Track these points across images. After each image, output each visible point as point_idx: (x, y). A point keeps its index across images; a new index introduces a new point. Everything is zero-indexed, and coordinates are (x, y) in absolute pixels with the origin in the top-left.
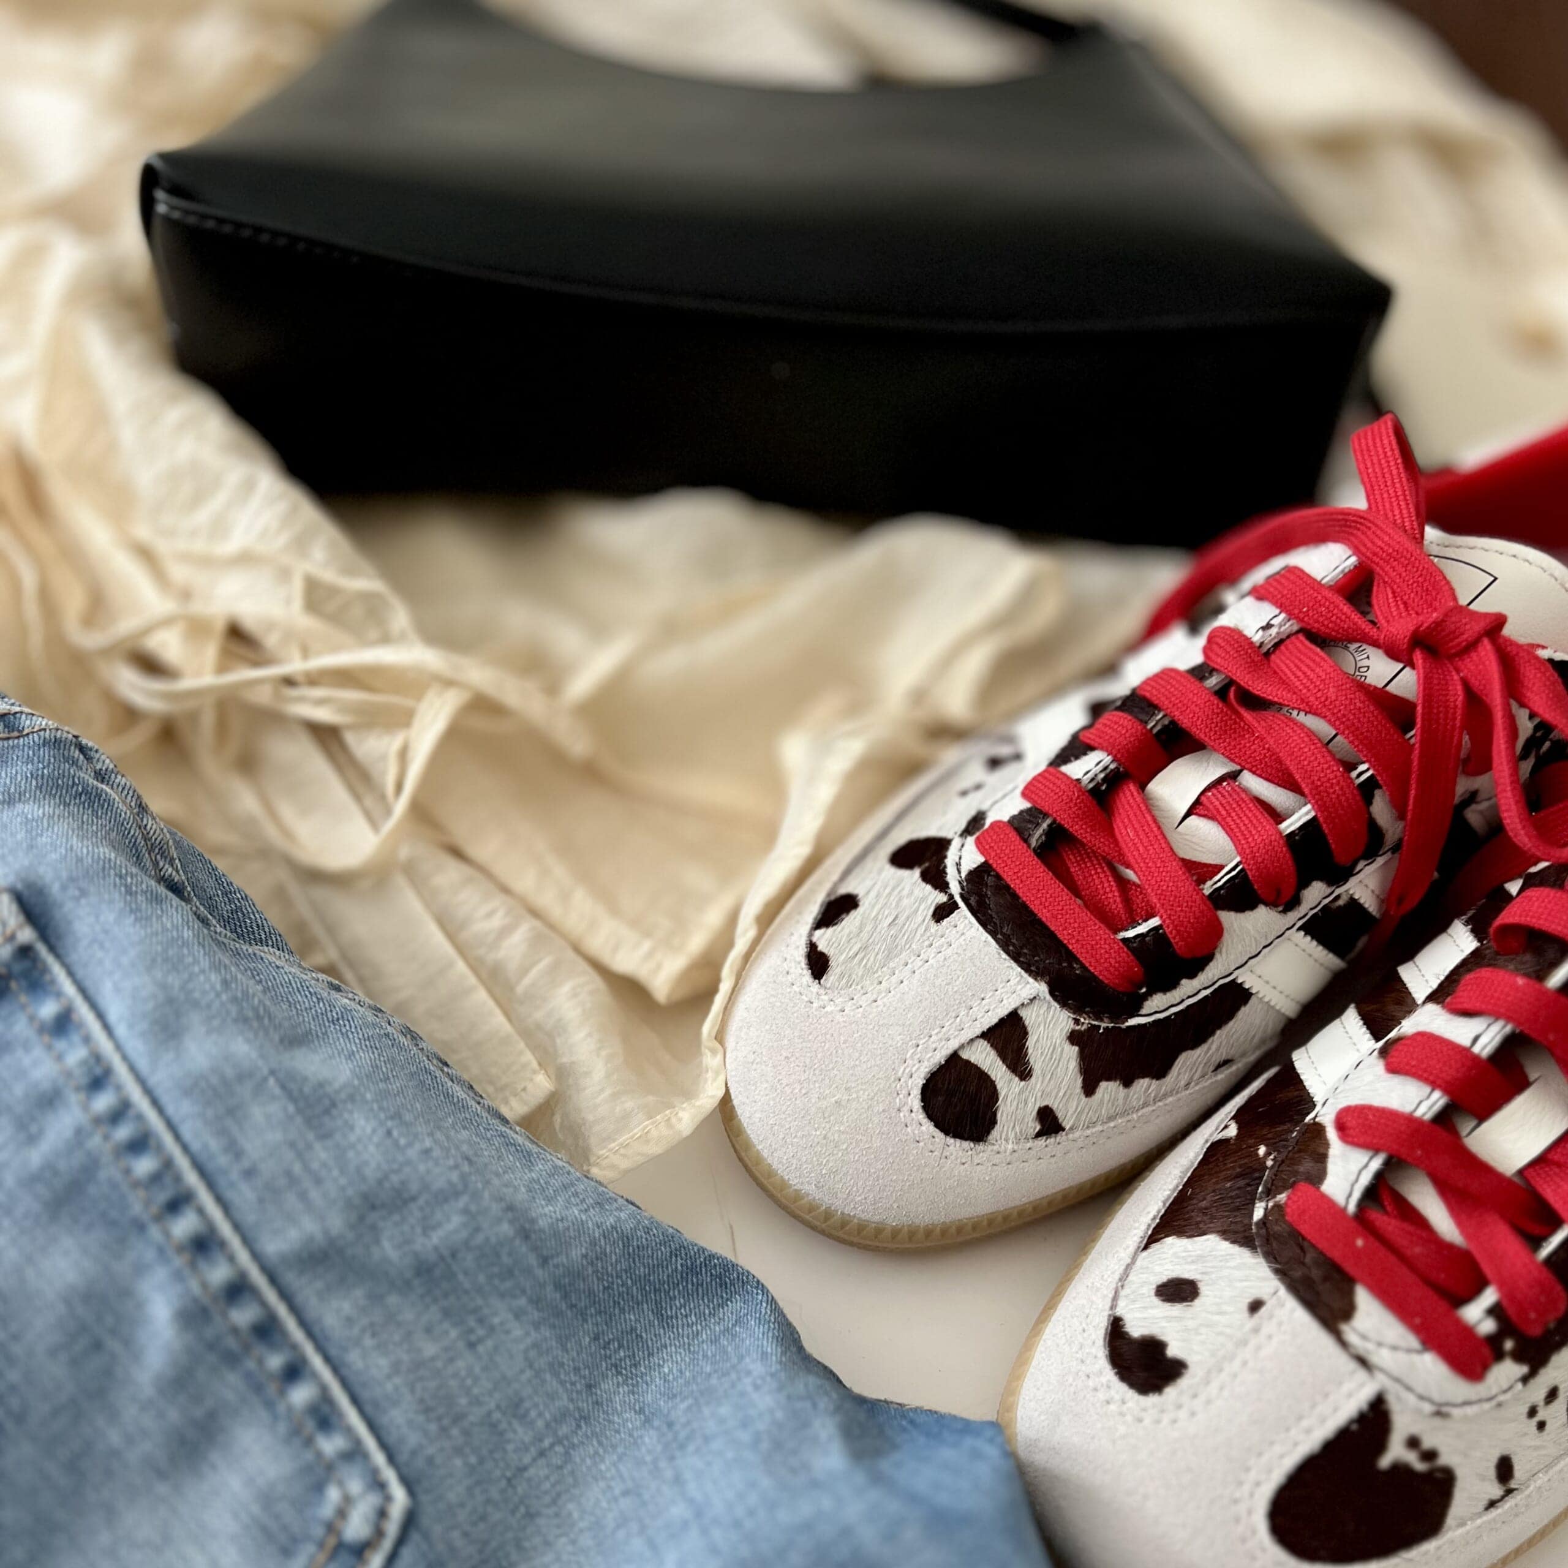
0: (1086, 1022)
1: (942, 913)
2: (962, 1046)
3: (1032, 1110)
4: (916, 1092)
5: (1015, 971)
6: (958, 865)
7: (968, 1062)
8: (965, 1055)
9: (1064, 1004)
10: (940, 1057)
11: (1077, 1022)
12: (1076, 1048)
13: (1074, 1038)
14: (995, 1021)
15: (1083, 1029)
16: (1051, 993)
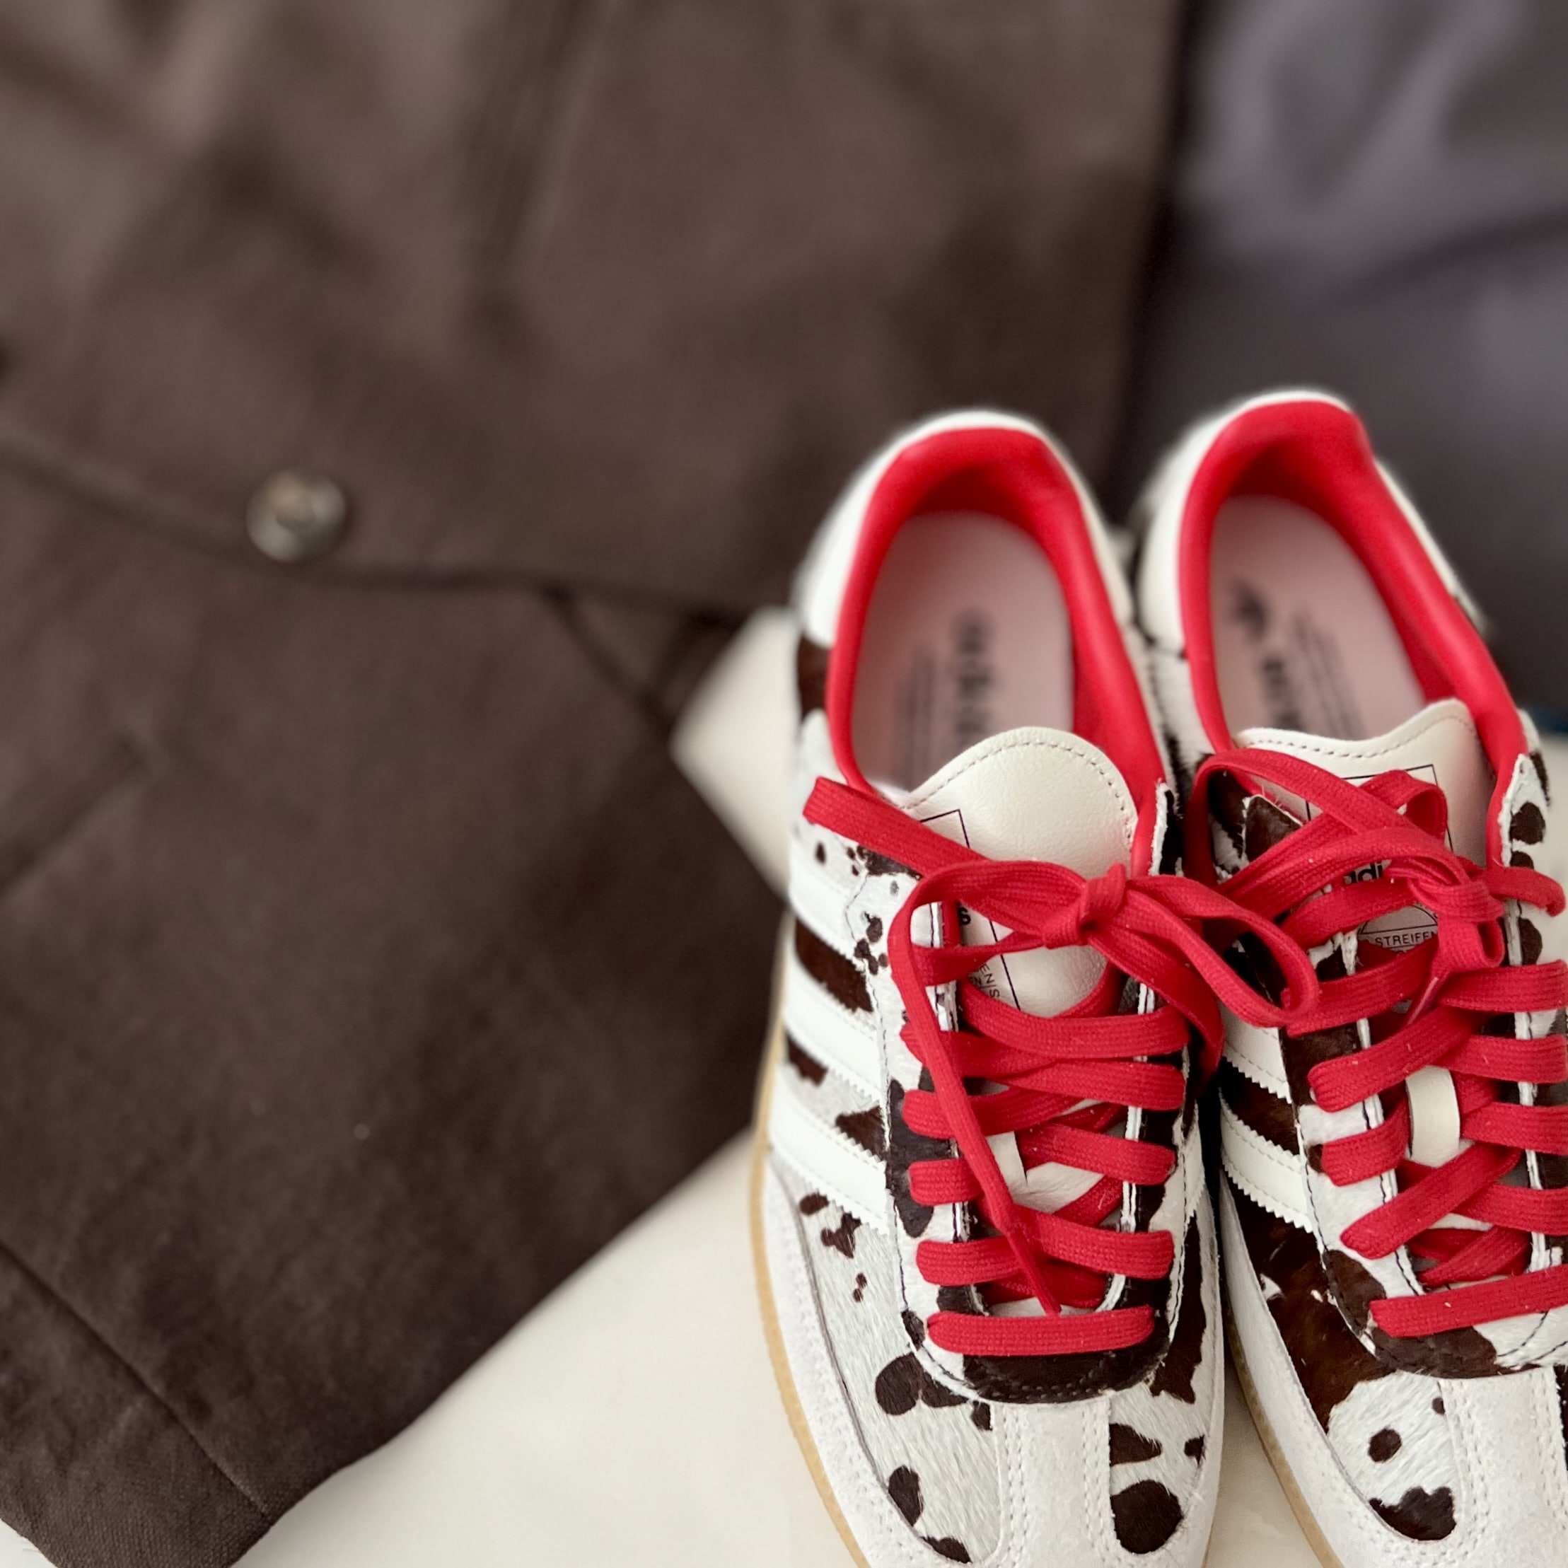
0: (1151, 1376)
1: (982, 1419)
2: (1111, 1490)
3: (1182, 1457)
4: (1123, 1552)
5: (1080, 1406)
6: (946, 1373)
7: (1123, 1492)
8: (1117, 1491)
9: (1130, 1385)
10: (1108, 1516)
11: (1147, 1381)
12: (1163, 1393)
13: (1155, 1391)
14: (1108, 1449)
15: (1153, 1379)
16: (1117, 1389)
